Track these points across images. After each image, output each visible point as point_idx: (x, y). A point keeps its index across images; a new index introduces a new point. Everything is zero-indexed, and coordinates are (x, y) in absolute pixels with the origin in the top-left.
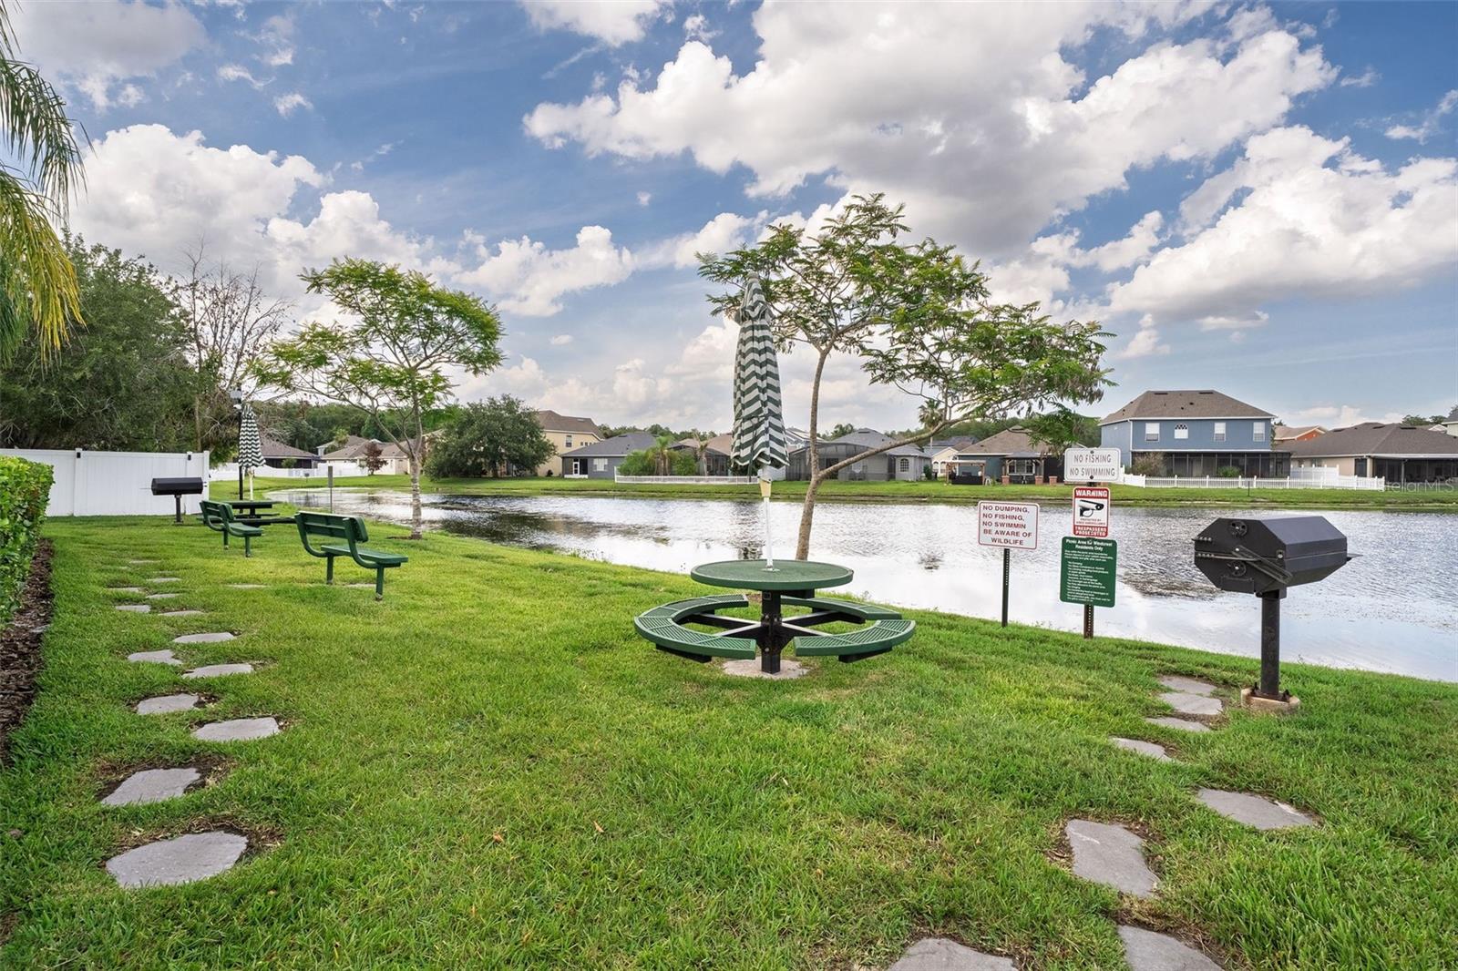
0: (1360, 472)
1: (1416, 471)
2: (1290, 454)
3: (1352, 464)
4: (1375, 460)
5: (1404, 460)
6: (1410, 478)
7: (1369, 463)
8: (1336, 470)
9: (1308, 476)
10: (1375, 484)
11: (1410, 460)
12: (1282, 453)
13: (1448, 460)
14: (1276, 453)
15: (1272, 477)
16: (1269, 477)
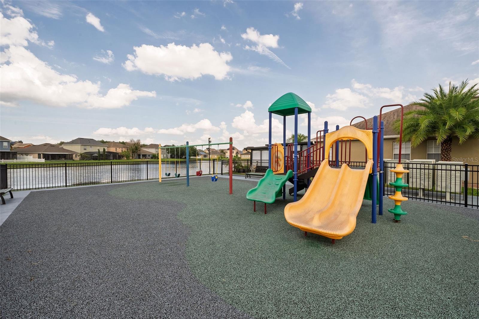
0: (39, 157)
1: (54, 157)
2: (16, 152)
3: (37, 155)
4: (43, 154)
5: (50, 154)
6: (53, 159)
7: (42, 155)
8: (32, 157)
9: (23, 159)
10: (43, 160)
11: (52, 154)
12: (14, 152)
13: (63, 154)
14: (12, 152)
15: (11, 159)
16: (10, 159)
